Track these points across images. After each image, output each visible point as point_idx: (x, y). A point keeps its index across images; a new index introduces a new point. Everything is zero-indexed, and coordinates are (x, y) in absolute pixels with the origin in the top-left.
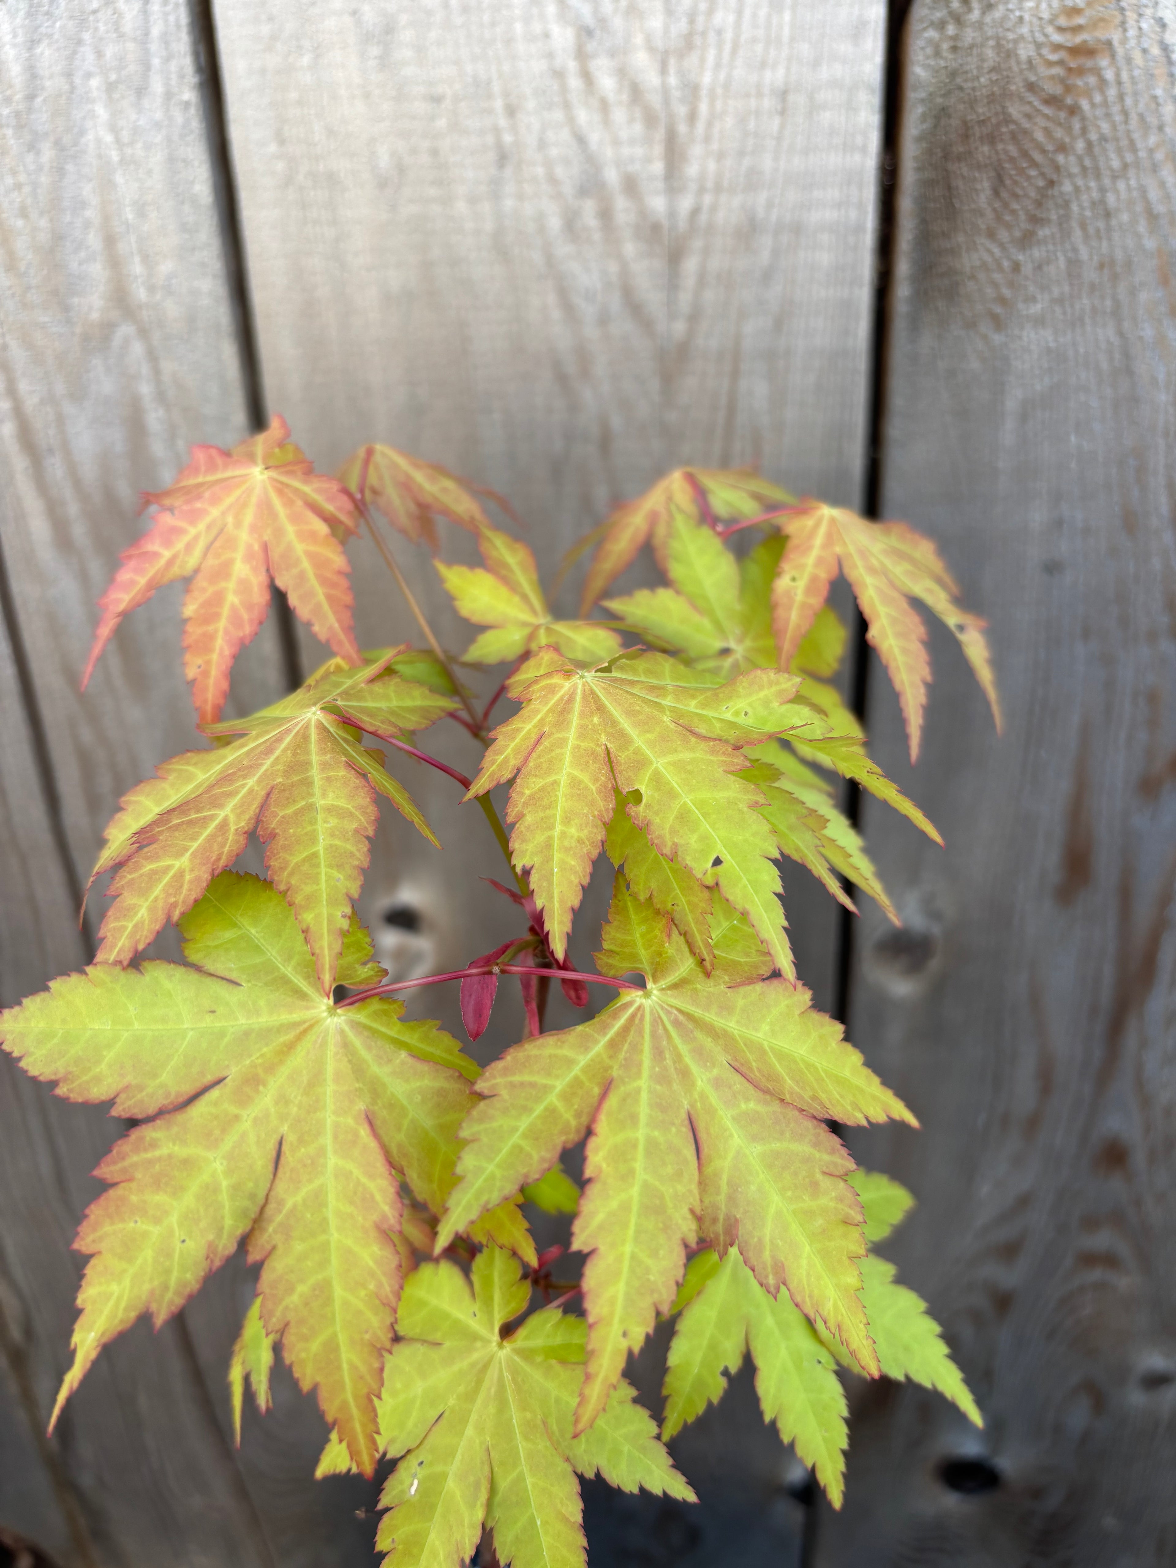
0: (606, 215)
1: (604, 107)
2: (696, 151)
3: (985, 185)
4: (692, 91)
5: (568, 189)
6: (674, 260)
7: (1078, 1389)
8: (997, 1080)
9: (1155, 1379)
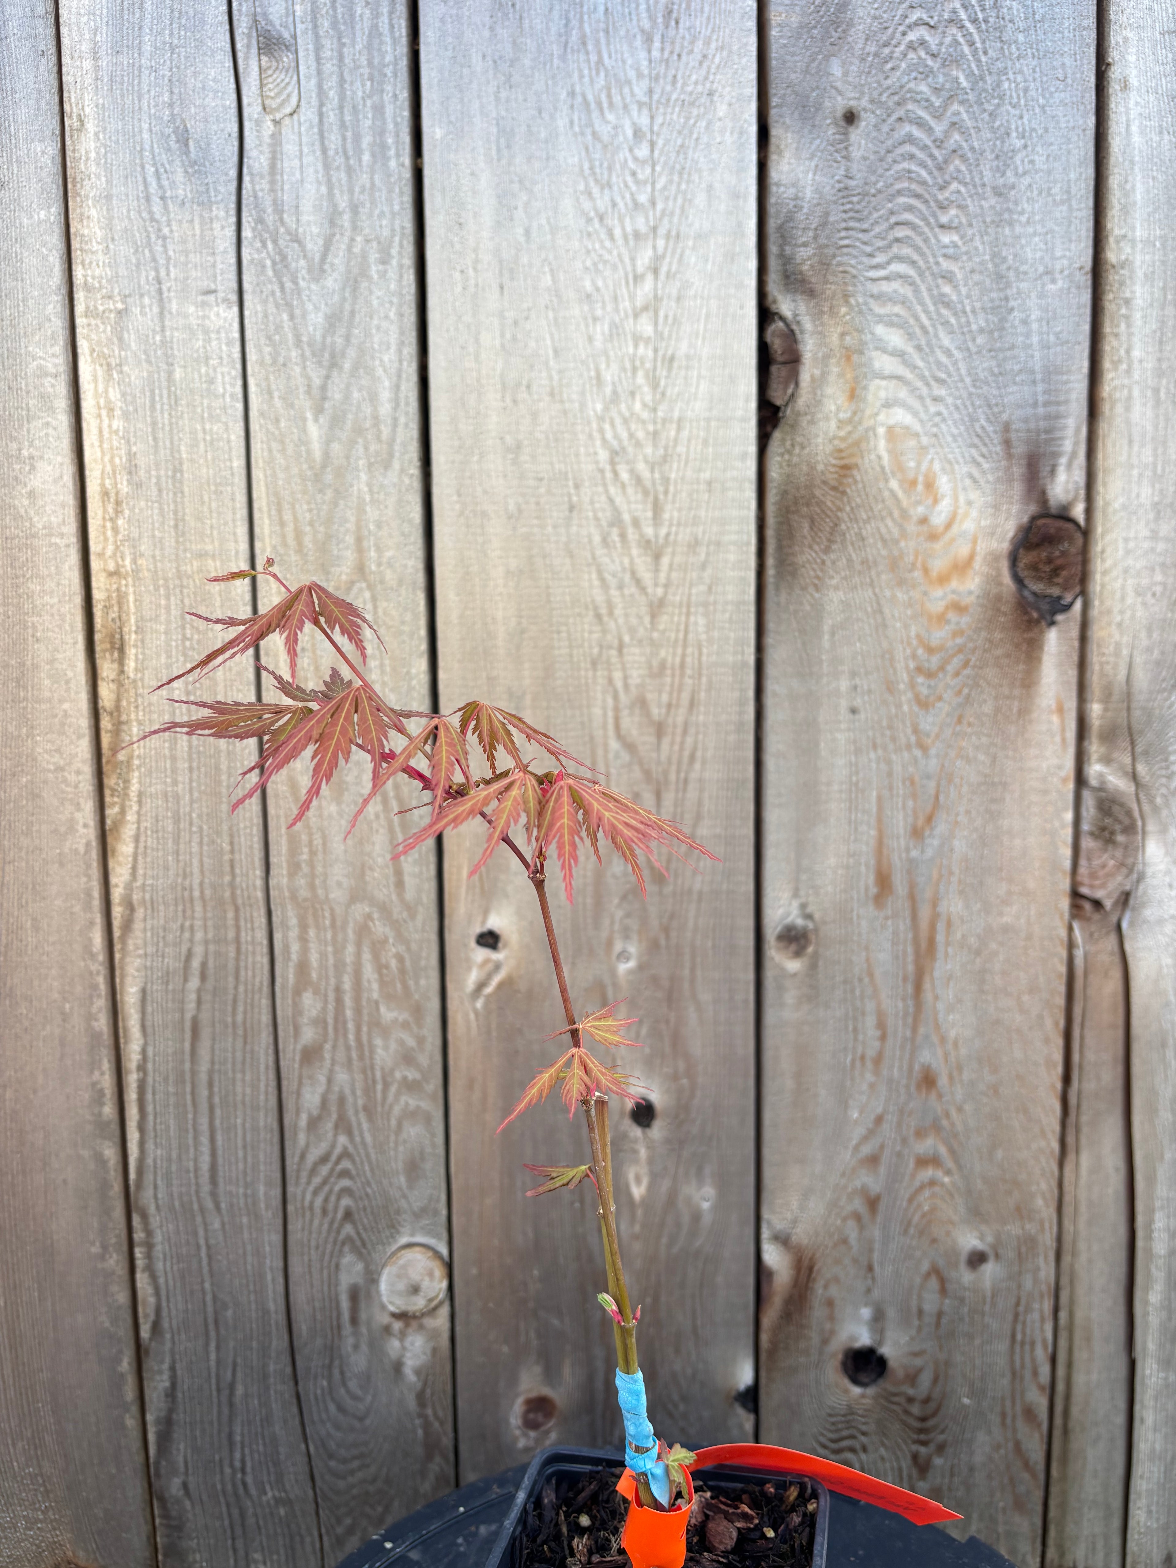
0: (623, 536)
1: (623, 486)
2: (668, 507)
3: (806, 525)
4: (666, 480)
5: (604, 523)
6: (657, 557)
7: (928, 1275)
8: (855, 1030)
9: (977, 1259)
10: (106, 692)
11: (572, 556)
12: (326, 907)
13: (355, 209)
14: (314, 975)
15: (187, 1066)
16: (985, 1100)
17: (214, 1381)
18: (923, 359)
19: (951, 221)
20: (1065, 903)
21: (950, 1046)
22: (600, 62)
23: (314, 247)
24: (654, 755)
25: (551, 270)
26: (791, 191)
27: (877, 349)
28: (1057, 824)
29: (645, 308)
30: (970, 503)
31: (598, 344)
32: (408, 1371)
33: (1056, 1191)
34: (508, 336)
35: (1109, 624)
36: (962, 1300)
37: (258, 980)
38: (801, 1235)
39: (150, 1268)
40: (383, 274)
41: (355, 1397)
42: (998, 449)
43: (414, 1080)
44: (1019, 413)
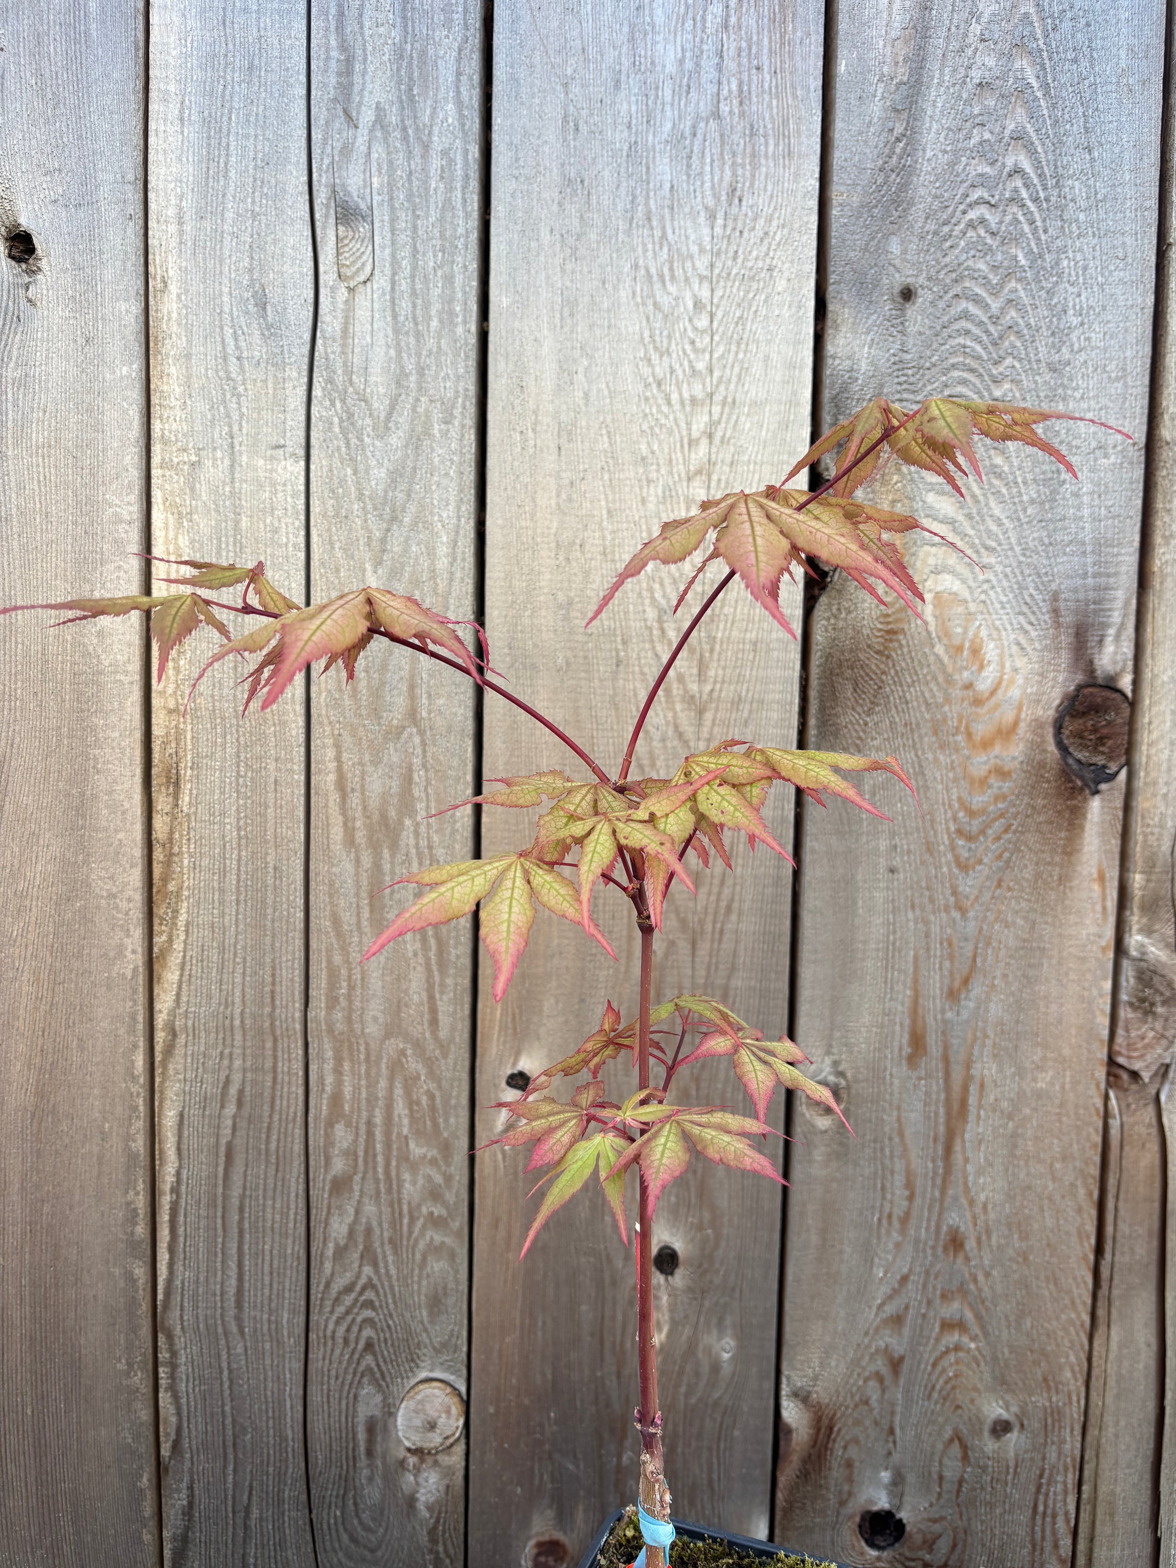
1: (670, 643)
5: (650, 678)
6: (701, 712)
7: (951, 1441)
8: (883, 1188)
9: (1001, 1428)
10: (160, 824)
11: (617, 709)
12: (361, 1041)
13: (421, 372)
14: (347, 1107)
15: (220, 1190)
16: (1015, 1267)
17: (230, 1503)
18: (973, 528)
19: (1005, 395)
20: (1101, 1073)
21: (978, 1210)
22: (664, 236)
23: (380, 406)
24: (691, 904)
25: (609, 433)
26: (848, 363)
27: (927, 516)
28: (1095, 992)
29: (699, 472)
30: (1016, 670)
31: (651, 506)
32: (421, 1506)
33: (1086, 1365)
34: (564, 496)
35: (1155, 795)
36: (984, 1468)
37: (292, 1110)
38: (821, 1393)
39: (172, 1389)
40: (445, 434)
41: (367, 1529)
42: (1047, 617)
43: (440, 1216)
44: (1067, 584)
